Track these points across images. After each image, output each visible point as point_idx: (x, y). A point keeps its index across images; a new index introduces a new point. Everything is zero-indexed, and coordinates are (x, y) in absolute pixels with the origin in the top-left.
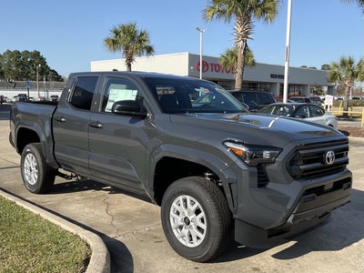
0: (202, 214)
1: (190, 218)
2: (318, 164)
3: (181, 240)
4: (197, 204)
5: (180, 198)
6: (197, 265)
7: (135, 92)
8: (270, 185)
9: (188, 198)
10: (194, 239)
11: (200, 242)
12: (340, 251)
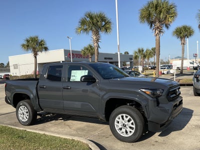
0: (132, 121)
1: (126, 124)
2: (174, 95)
3: (122, 134)
4: (129, 117)
5: (120, 116)
6: (132, 144)
7: (87, 71)
8: (160, 105)
9: (124, 115)
10: (129, 132)
11: (132, 134)
12: (182, 130)
